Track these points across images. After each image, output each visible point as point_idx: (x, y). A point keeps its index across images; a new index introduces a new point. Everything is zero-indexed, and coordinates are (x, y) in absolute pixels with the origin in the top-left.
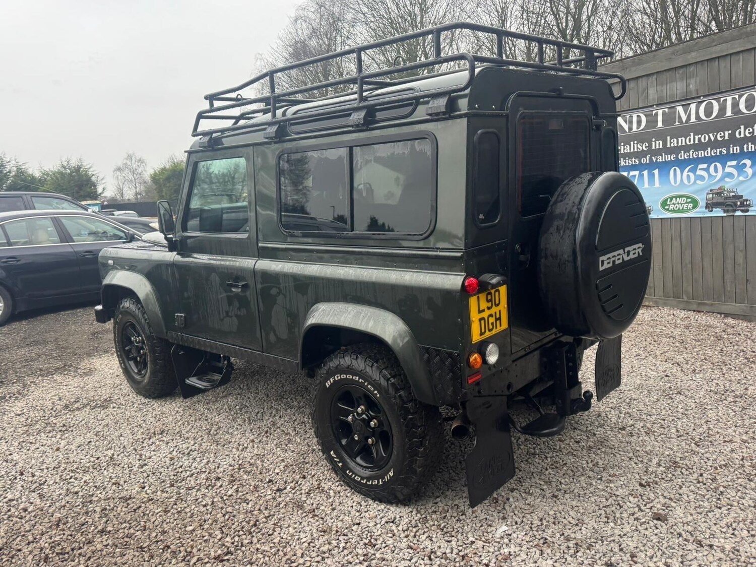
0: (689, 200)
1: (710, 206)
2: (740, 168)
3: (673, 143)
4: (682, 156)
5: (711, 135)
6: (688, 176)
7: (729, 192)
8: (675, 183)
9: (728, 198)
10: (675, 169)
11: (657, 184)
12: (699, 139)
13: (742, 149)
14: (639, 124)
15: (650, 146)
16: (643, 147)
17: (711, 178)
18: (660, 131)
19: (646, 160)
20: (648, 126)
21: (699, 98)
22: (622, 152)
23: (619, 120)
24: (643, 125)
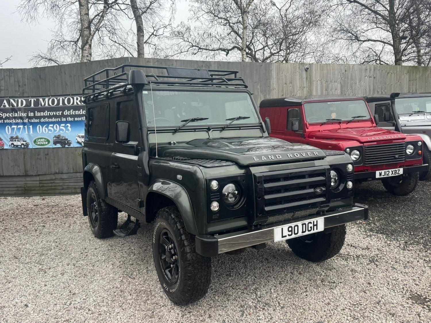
0: (46, 140)
1: (55, 143)
2: (66, 127)
3: (38, 114)
4: (42, 120)
5: (54, 112)
6: (45, 129)
7: (62, 137)
8: (40, 132)
9: (62, 139)
10: (39, 126)
11: (31, 132)
12: (49, 114)
13: (66, 119)
14: (22, 104)
15: (28, 115)
16: (24, 115)
17: (55, 130)
18: (32, 108)
19: (26, 121)
20: (26, 105)
21: (49, 96)
22: (14, 116)
23: (12, 100)
24: (24, 105)
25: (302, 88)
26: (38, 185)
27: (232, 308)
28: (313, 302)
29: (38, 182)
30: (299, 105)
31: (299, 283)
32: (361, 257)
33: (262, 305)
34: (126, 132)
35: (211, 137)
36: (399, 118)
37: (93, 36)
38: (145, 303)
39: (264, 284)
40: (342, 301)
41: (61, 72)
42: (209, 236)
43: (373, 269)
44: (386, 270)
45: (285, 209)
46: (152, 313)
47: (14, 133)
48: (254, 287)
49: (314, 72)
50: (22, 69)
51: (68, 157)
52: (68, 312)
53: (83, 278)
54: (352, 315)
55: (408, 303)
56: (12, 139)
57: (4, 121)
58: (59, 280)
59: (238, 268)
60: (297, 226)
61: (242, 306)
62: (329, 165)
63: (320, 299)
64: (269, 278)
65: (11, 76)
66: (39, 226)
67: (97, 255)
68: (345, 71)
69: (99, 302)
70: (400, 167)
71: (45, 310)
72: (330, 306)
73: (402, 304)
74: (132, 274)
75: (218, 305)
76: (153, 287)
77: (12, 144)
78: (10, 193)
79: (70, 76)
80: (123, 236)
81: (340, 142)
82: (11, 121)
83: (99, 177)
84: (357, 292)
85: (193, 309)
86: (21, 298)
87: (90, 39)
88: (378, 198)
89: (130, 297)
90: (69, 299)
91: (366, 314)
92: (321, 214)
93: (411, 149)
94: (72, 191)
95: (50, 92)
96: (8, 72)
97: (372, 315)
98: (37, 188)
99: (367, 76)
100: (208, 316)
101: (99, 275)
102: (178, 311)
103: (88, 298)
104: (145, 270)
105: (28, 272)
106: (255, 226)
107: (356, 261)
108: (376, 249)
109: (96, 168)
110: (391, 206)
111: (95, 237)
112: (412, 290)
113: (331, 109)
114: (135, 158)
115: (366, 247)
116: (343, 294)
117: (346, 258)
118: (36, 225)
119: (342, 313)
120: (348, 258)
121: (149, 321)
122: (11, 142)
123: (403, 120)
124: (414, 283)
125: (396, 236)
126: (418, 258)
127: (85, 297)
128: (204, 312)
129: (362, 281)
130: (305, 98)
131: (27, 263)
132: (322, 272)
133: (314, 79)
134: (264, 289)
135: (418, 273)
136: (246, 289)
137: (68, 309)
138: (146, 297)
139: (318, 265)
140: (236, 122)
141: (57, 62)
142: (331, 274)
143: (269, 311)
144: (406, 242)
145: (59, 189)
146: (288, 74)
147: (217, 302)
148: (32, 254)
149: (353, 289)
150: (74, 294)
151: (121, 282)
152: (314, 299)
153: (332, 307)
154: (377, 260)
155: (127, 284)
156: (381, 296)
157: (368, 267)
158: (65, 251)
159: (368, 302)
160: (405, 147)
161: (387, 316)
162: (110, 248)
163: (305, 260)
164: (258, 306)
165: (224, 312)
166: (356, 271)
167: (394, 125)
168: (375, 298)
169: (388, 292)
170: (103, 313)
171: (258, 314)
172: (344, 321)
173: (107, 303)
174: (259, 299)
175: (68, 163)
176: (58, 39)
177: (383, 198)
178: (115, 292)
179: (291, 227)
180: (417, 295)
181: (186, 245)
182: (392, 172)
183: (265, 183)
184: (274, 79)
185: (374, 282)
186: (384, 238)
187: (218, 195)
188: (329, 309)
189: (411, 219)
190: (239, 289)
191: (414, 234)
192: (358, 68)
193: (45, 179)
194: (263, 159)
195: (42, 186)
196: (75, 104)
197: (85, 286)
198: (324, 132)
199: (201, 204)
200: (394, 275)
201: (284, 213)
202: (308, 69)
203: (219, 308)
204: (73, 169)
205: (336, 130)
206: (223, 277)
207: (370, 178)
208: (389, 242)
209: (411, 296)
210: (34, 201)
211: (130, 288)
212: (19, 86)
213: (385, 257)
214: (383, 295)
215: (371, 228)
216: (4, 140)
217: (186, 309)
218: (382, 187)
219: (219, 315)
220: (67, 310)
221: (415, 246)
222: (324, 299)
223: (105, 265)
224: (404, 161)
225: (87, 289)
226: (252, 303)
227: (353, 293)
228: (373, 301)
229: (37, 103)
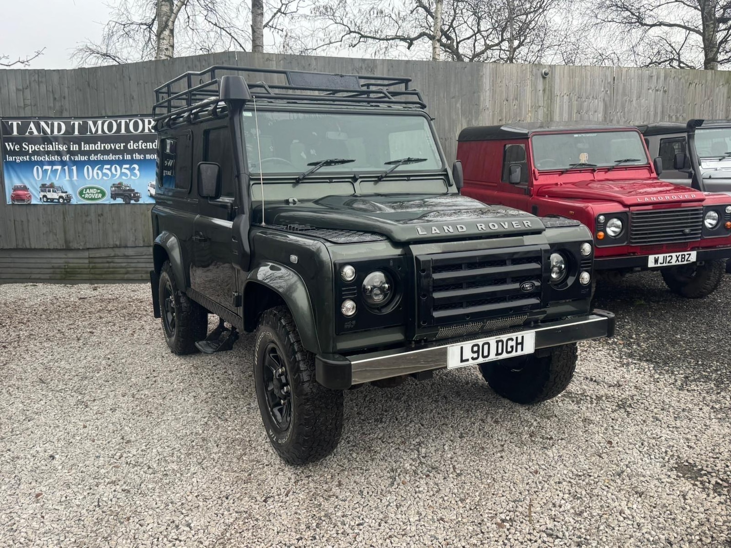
0: (99, 191)
1: (114, 196)
2: (132, 170)
3: (86, 147)
4: (93, 157)
5: (112, 145)
6: (97, 173)
7: (126, 187)
8: (89, 177)
9: (125, 191)
10: (88, 167)
11: (75, 177)
12: (104, 147)
13: (132, 157)
14: (59, 130)
15: (69, 148)
16: (63, 148)
17: (113, 175)
18: (76, 137)
19: (66, 158)
20: (67, 132)
21: (104, 117)
22: (46, 150)
23: (43, 124)
24: (63, 132)
25: (536, 108)
26: (87, 265)
27: (376, 471)
28: (511, 469)
29: (87, 261)
30: (524, 138)
31: (492, 437)
32: (604, 398)
33: (426, 469)
34: (214, 182)
35: (358, 193)
36: (700, 164)
37: (176, 14)
38: (239, 459)
39: (434, 436)
40: (559, 469)
41: (124, 77)
42: (337, 356)
43: (620, 420)
44: (642, 422)
45: (467, 315)
46: (248, 475)
47: (47, 179)
48: (418, 440)
49: (557, 80)
50: (59, 70)
51: (135, 221)
52: (116, 469)
53: (144, 417)
54: (572, 491)
55: (669, 476)
56: (44, 187)
57: (30, 158)
58: (107, 420)
59: (395, 409)
60: (488, 344)
61: (392, 470)
62: (549, 244)
63: (522, 464)
64: (444, 427)
65: (42, 82)
66: (83, 333)
67: (171, 381)
68: (612, 79)
69: (165, 455)
70: (692, 249)
71: (81, 465)
72: (538, 475)
73: (660, 477)
74: (223, 413)
75: (355, 466)
76: (255, 435)
77: (45, 196)
78: (42, 276)
79: (138, 84)
80: (210, 352)
81: (590, 205)
82: (42, 159)
83: (176, 255)
84: (587, 455)
85: (315, 472)
86: (46, 445)
87: (171, 20)
88: (653, 302)
89: (216, 450)
90: (119, 449)
91: (595, 492)
92: (532, 325)
93: (714, 219)
94: (142, 276)
95: (105, 110)
96: (37, 76)
97: (605, 493)
98: (85, 270)
99: (651, 88)
100: (337, 483)
101: (170, 414)
102: (289, 474)
103: (149, 448)
104: (245, 408)
105: (60, 404)
106: (417, 342)
107: (594, 404)
108: (633, 387)
109: (173, 240)
110: (673, 315)
111: (172, 352)
112: (681, 456)
113: (580, 146)
114: (228, 224)
115: (615, 383)
116: (562, 458)
117: (579, 399)
118: (80, 330)
119: (555, 487)
120: (581, 399)
121: (243, 488)
122: (43, 194)
123: (707, 168)
124: (687, 444)
125: (672, 366)
126: (701, 403)
127: (144, 448)
128: (332, 476)
129: (598, 437)
130: (541, 127)
131: (60, 391)
132: (533, 421)
133: (557, 91)
134: (433, 445)
135: (696, 429)
136: (403, 443)
137: (115, 465)
138: (241, 450)
139: (529, 409)
140: (401, 168)
141: (117, 59)
142: (548, 425)
143: (435, 480)
144: (686, 377)
145: (121, 272)
146: (511, 84)
147: (355, 462)
148: (69, 377)
149: (581, 450)
150: (128, 442)
151: (204, 425)
152: (513, 464)
153: (541, 478)
154: (630, 404)
155: (213, 428)
156: (627, 463)
157: (612, 415)
158: (121, 373)
159: (602, 472)
160: (702, 216)
161: (630, 496)
162: (193, 371)
163: (508, 401)
164: (419, 471)
165: (364, 478)
166: (591, 422)
167: (690, 177)
168: (615, 466)
169: (640, 457)
170: (169, 473)
171: (418, 483)
172: (556, 500)
173: (179, 457)
174: (423, 460)
175: (135, 230)
176: (120, 21)
177: (662, 302)
178: (193, 441)
179: (478, 345)
180: (687, 464)
181: (302, 369)
182: (677, 258)
183: (434, 272)
184: (486, 91)
185: (618, 440)
186: (651, 369)
187: (354, 289)
188: (535, 480)
189: (702, 338)
190: (392, 442)
191: (702, 365)
192: (636, 74)
193: (98, 255)
194: (434, 232)
195: (93, 268)
196: (147, 131)
197: (147, 430)
198: (564, 185)
199: (326, 303)
200: (655, 430)
201: (467, 322)
202: (546, 74)
203: (356, 471)
204: (144, 241)
205: (587, 184)
206: (369, 423)
207: (638, 267)
208: (657, 376)
209: (677, 466)
210: (79, 290)
211: (218, 436)
212: (55, 99)
213: (645, 401)
214: (629, 462)
215: (631, 352)
216: (31, 189)
217: (302, 472)
218: (663, 283)
219: (355, 482)
220: (114, 467)
221: (701, 383)
222: (531, 464)
223: (183, 398)
224: (699, 239)
225: (149, 435)
226: (410, 465)
227: (580, 457)
228: (611, 471)
229: (84, 128)
